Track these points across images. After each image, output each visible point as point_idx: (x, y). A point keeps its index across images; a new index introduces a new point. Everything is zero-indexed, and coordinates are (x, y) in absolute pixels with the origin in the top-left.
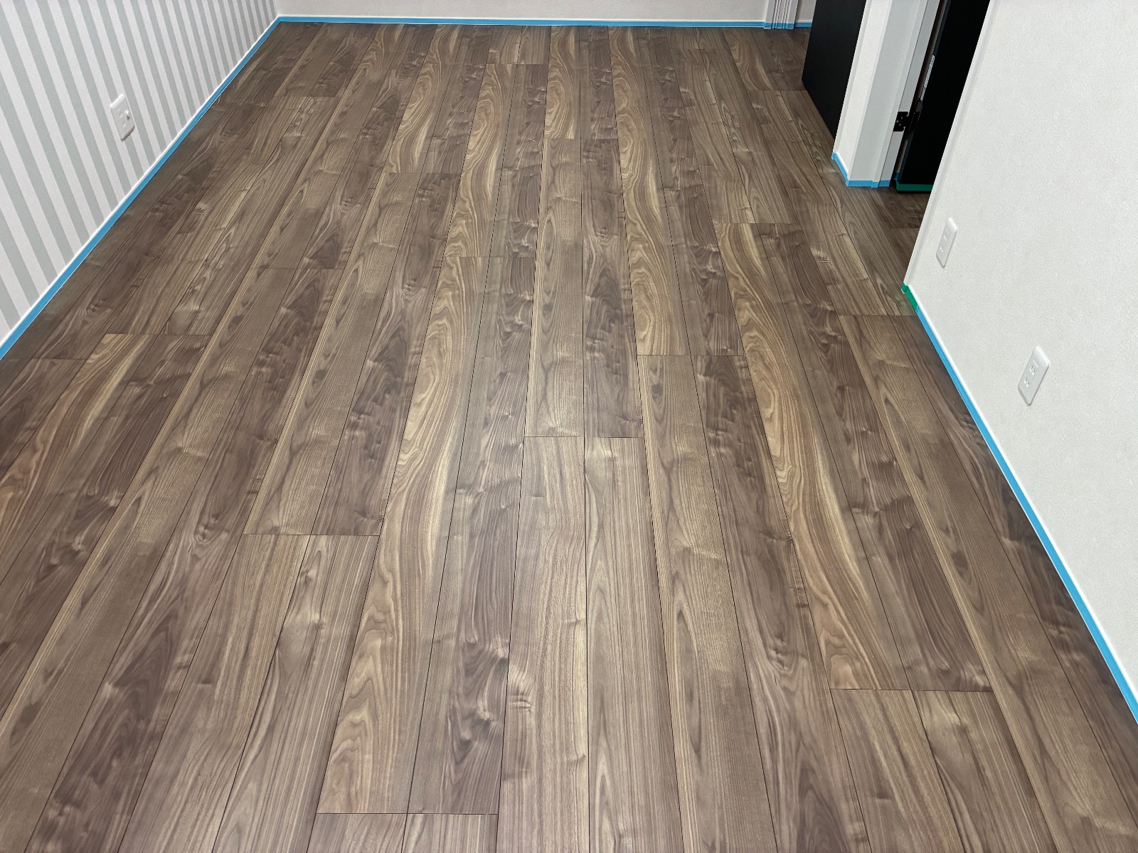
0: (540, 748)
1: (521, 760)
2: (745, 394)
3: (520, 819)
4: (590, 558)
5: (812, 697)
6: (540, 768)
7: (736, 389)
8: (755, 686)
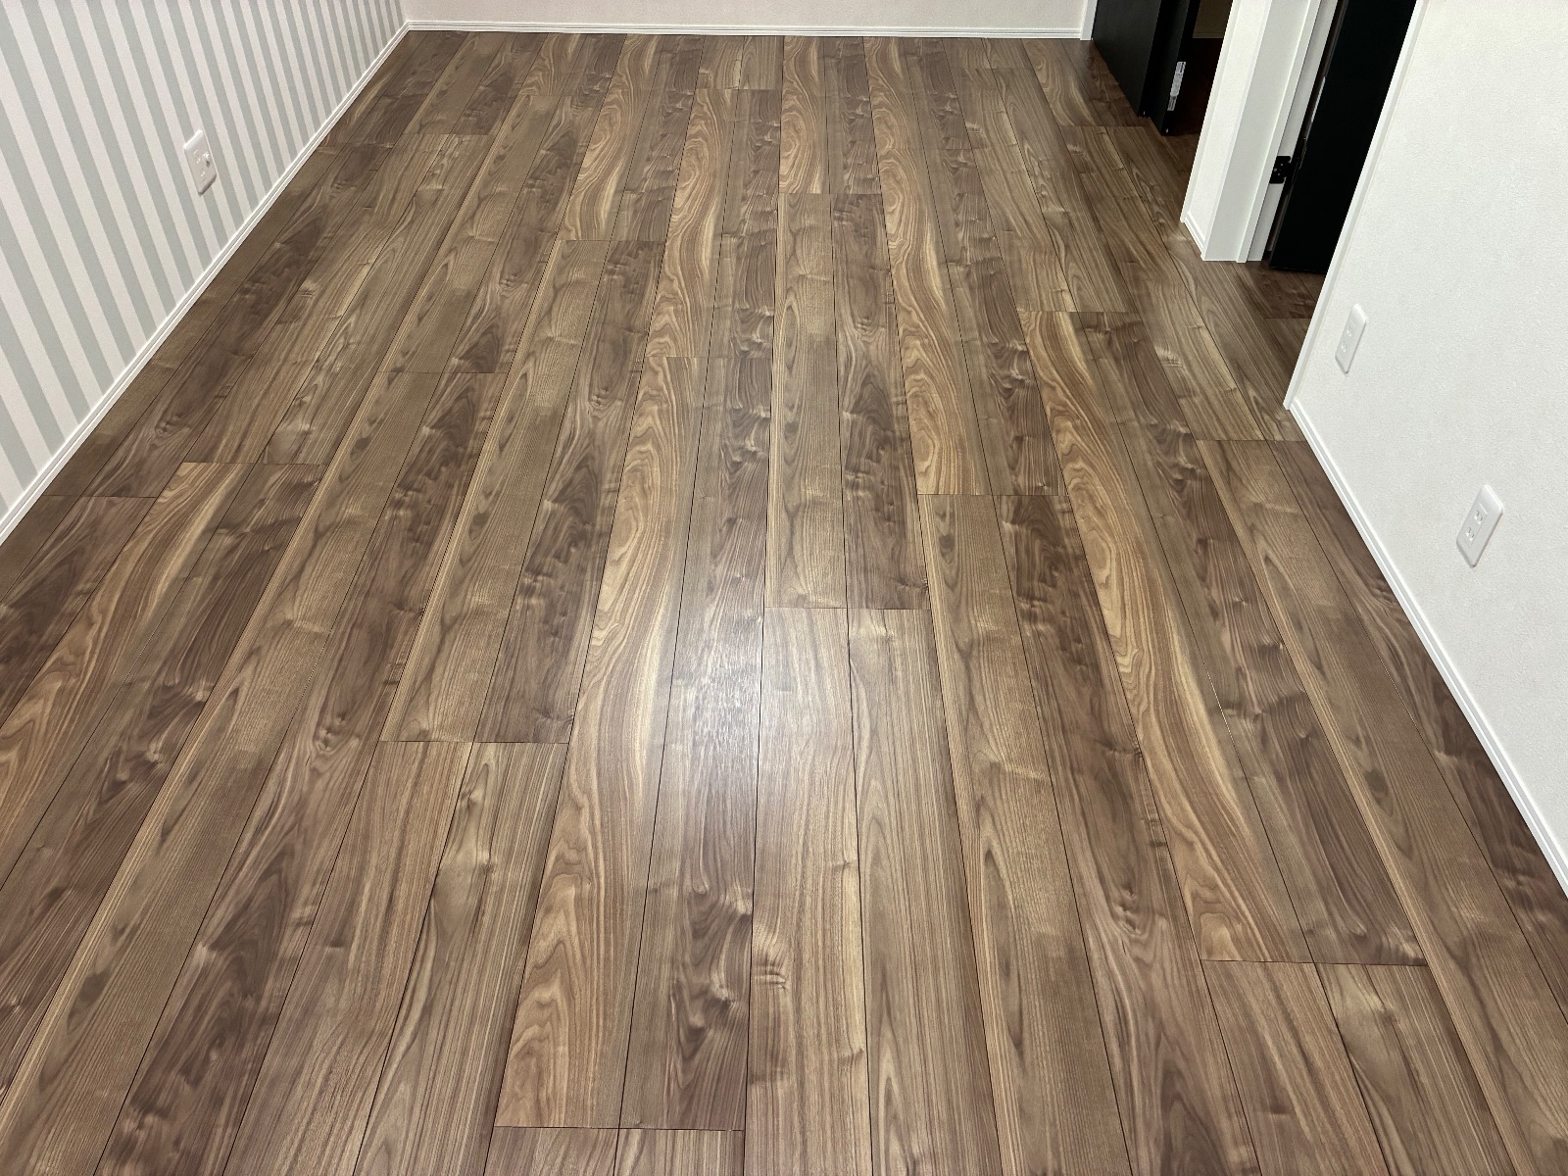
0: (800, 1037)
1: (775, 1056)
2: (1070, 550)
3: (776, 1137)
4: (861, 775)
5: (1175, 970)
6: (801, 1067)
7: (1057, 542)
8: (1095, 956)
